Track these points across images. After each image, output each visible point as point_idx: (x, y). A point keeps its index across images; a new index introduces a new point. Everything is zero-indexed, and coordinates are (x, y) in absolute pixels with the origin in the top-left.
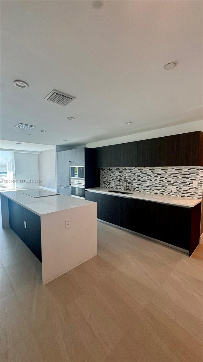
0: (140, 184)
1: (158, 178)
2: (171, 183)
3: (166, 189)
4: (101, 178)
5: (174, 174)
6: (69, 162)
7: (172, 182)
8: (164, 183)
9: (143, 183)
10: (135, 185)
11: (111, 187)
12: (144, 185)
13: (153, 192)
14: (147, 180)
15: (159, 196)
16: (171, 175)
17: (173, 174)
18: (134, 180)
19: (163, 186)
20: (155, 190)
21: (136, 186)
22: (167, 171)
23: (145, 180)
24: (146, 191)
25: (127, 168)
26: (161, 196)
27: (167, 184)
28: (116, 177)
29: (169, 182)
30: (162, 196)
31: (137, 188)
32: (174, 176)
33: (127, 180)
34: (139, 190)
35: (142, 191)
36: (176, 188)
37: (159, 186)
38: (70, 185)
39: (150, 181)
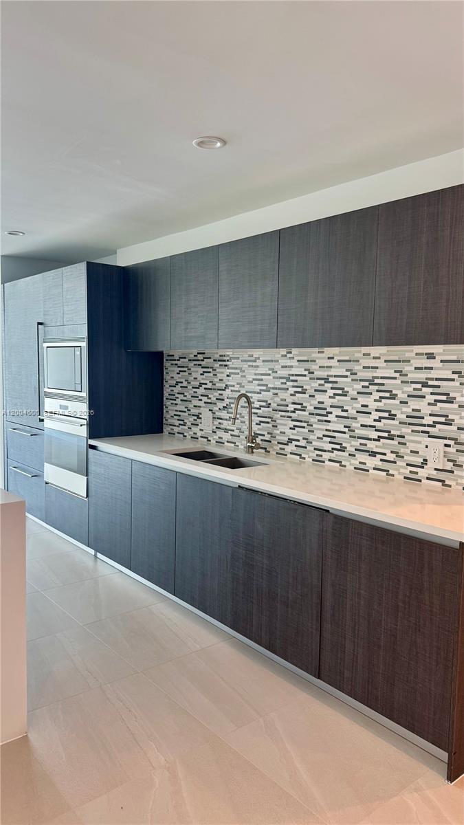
0: (305, 425)
1: (370, 401)
2: (424, 422)
3: (402, 450)
4: (166, 394)
5: (436, 383)
6: (40, 324)
7: (429, 420)
8: (396, 422)
9: (313, 420)
10: (285, 426)
11: (199, 434)
12: (320, 429)
13: (350, 464)
14: (329, 409)
15: (376, 480)
16: (425, 385)
17: (430, 383)
18: (282, 407)
19: (391, 438)
20: (358, 455)
21: (291, 434)
22: (407, 368)
23: (320, 407)
24: (326, 456)
25: (257, 353)
26: (382, 481)
27: (406, 430)
28: (217, 394)
29: (415, 419)
30: (387, 482)
31: (290, 440)
32: (436, 390)
33: (257, 404)
34: (300, 451)
35: (310, 455)
36: (442, 448)
37: (375, 435)
38: (42, 420)
39: (338, 412)
